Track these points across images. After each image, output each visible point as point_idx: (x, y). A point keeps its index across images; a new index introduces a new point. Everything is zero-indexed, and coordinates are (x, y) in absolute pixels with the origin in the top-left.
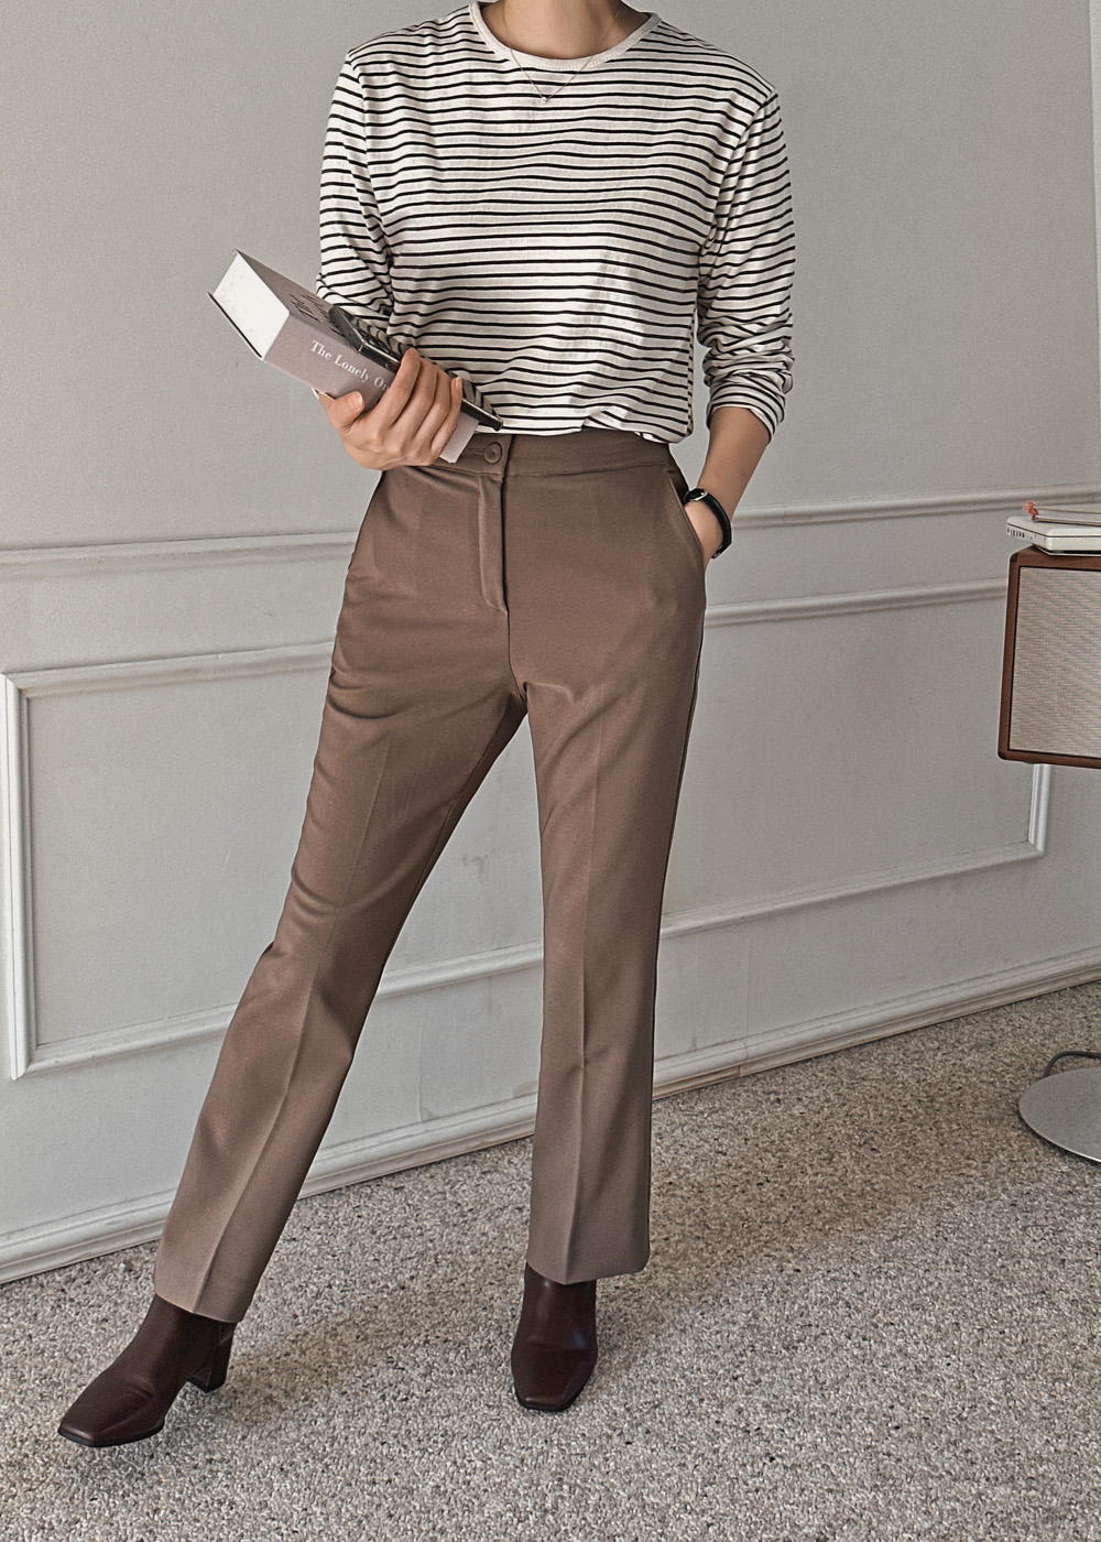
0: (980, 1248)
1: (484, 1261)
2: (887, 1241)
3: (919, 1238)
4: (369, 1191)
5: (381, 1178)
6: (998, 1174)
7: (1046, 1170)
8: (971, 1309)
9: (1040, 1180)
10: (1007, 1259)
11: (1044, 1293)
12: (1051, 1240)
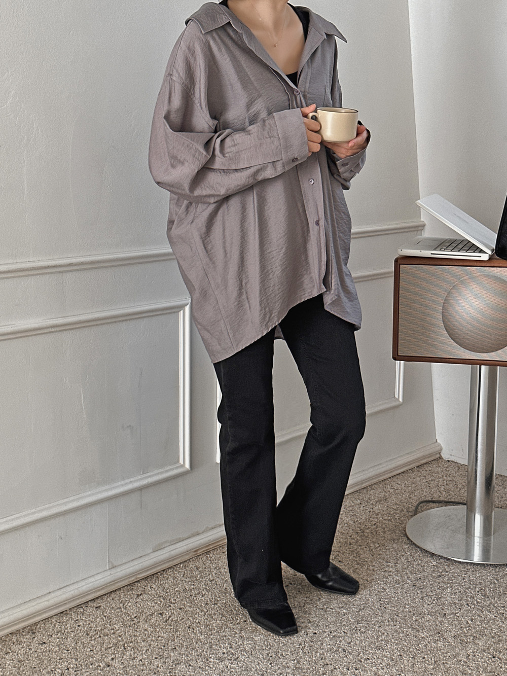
1: (150, 645)
4: (82, 611)
5: (88, 602)
6: (404, 569)
7: (426, 565)
8: (406, 646)
9: (424, 571)
11: (439, 633)
12: (436, 603)
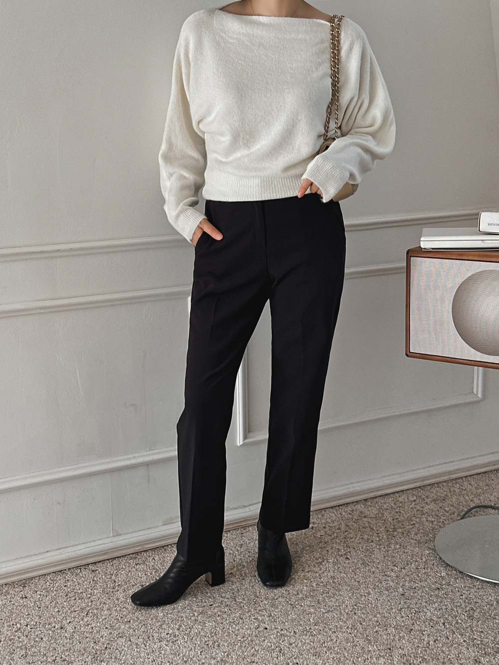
0: (370, 620)
2: (323, 613)
3: (341, 613)
4: (79, 572)
5: (89, 564)
10: (380, 628)
11: (390, 649)
12: (412, 617)
